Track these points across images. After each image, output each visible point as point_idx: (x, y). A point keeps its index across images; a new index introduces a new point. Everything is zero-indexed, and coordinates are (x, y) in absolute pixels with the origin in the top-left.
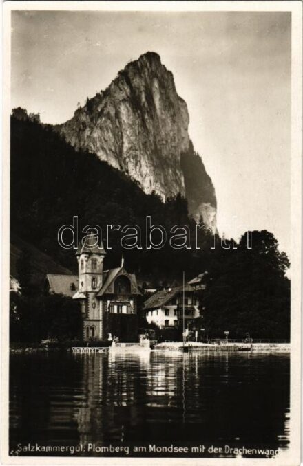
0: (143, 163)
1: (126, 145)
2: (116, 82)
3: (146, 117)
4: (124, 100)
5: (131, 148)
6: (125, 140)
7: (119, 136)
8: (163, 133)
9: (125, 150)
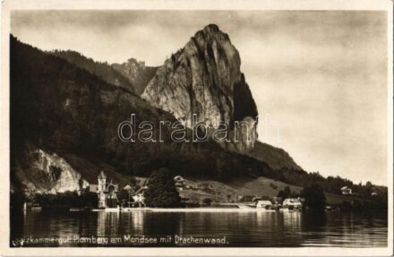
0: (205, 93)
1: (194, 83)
2: (189, 44)
3: (208, 64)
4: (193, 55)
5: (197, 85)
6: (194, 79)
7: (189, 78)
8: (219, 74)
9: (194, 85)
